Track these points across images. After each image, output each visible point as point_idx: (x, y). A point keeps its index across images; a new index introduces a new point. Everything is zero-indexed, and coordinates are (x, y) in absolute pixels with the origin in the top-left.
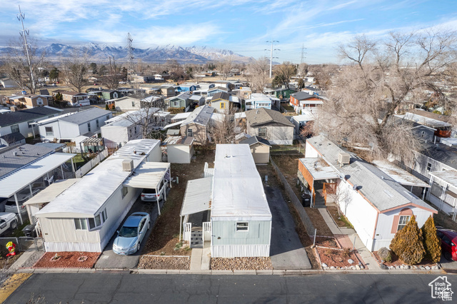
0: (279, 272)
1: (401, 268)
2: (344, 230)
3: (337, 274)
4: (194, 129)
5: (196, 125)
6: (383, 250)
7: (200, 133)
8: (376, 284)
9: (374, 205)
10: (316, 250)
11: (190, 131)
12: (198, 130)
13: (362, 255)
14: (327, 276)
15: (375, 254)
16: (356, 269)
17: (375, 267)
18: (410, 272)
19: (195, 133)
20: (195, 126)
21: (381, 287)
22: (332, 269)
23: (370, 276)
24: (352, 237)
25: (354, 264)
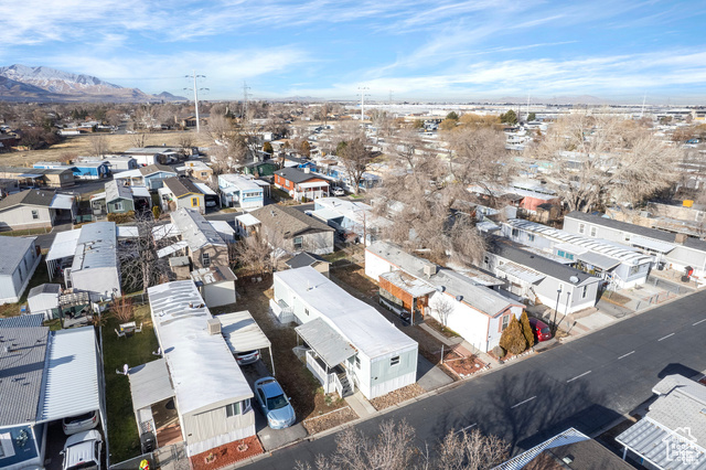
0: (433, 393)
1: (512, 359)
2: (454, 340)
3: (474, 379)
4: (211, 253)
5: (214, 247)
6: (496, 348)
7: (220, 256)
8: (504, 377)
9: (483, 312)
10: (446, 363)
11: (206, 256)
12: (218, 254)
13: (481, 358)
14: (469, 384)
15: (490, 353)
16: (484, 370)
17: (496, 365)
18: (518, 360)
19: (212, 258)
20: (212, 250)
21: (509, 378)
22: (469, 377)
23: (496, 373)
24: (463, 344)
25: (481, 367)
